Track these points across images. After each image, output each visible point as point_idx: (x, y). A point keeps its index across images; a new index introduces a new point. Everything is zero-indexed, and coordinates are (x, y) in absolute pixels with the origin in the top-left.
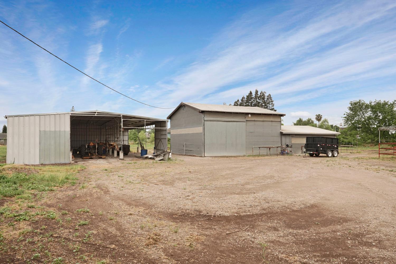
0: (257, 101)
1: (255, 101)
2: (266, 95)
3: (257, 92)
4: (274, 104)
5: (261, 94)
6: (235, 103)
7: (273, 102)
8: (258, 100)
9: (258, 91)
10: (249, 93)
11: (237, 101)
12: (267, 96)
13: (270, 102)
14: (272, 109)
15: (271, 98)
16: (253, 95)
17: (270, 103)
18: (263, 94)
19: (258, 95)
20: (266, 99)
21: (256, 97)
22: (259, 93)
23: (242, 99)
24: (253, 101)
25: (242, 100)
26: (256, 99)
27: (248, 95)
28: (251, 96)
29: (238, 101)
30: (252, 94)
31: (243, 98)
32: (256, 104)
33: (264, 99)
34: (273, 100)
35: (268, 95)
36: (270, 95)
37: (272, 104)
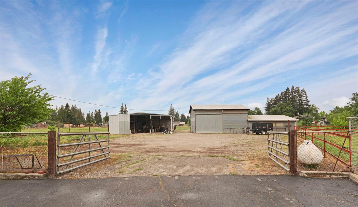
0: (293, 95)
1: (291, 94)
2: (301, 89)
3: (293, 88)
4: (307, 96)
5: (296, 89)
6: (276, 97)
7: (306, 95)
8: (294, 94)
9: (294, 87)
10: (287, 89)
11: (277, 95)
12: (301, 90)
13: (304, 95)
14: (306, 100)
15: (304, 92)
16: (290, 90)
17: (304, 96)
18: (298, 89)
19: (294, 90)
20: (300, 93)
21: (292, 92)
22: (295, 89)
23: (281, 94)
24: (290, 94)
25: (281, 95)
26: (292, 94)
27: (285, 90)
28: (288, 91)
29: (278, 95)
30: (289, 89)
31: (282, 93)
32: (292, 97)
33: (298, 92)
34: (306, 93)
35: (302, 89)
36: (304, 89)
37: (305, 96)
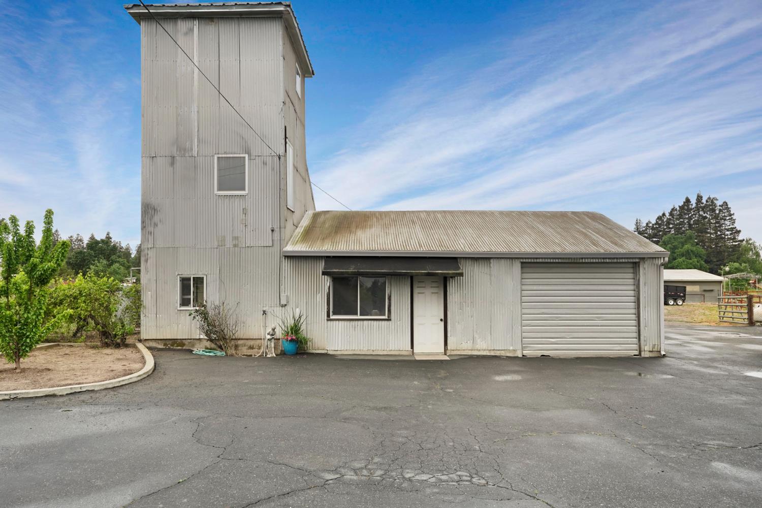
0: (700, 215)
1: (695, 215)
2: (719, 203)
3: (699, 198)
4: (734, 220)
5: (707, 201)
6: (658, 218)
7: (732, 216)
8: (701, 213)
9: (701, 197)
10: (684, 200)
11: (661, 215)
12: (720, 206)
13: (726, 217)
14: (731, 228)
15: (728, 209)
16: (692, 205)
17: (728, 218)
18: (712, 202)
19: (702, 203)
20: (717, 212)
21: (698, 208)
22: (704, 201)
23: (671, 212)
24: (694, 214)
25: (671, 214)
26: (699, 212)
27: (681, 204)
28: (688, 206)
29: (664, 215)
30: (690, 202)
31: (673, 209)
32: (698, 220)
33: (714, 210)
34: (732, 213)
35: (721, 203)
36: (726, 203)
37: (729, 219)
